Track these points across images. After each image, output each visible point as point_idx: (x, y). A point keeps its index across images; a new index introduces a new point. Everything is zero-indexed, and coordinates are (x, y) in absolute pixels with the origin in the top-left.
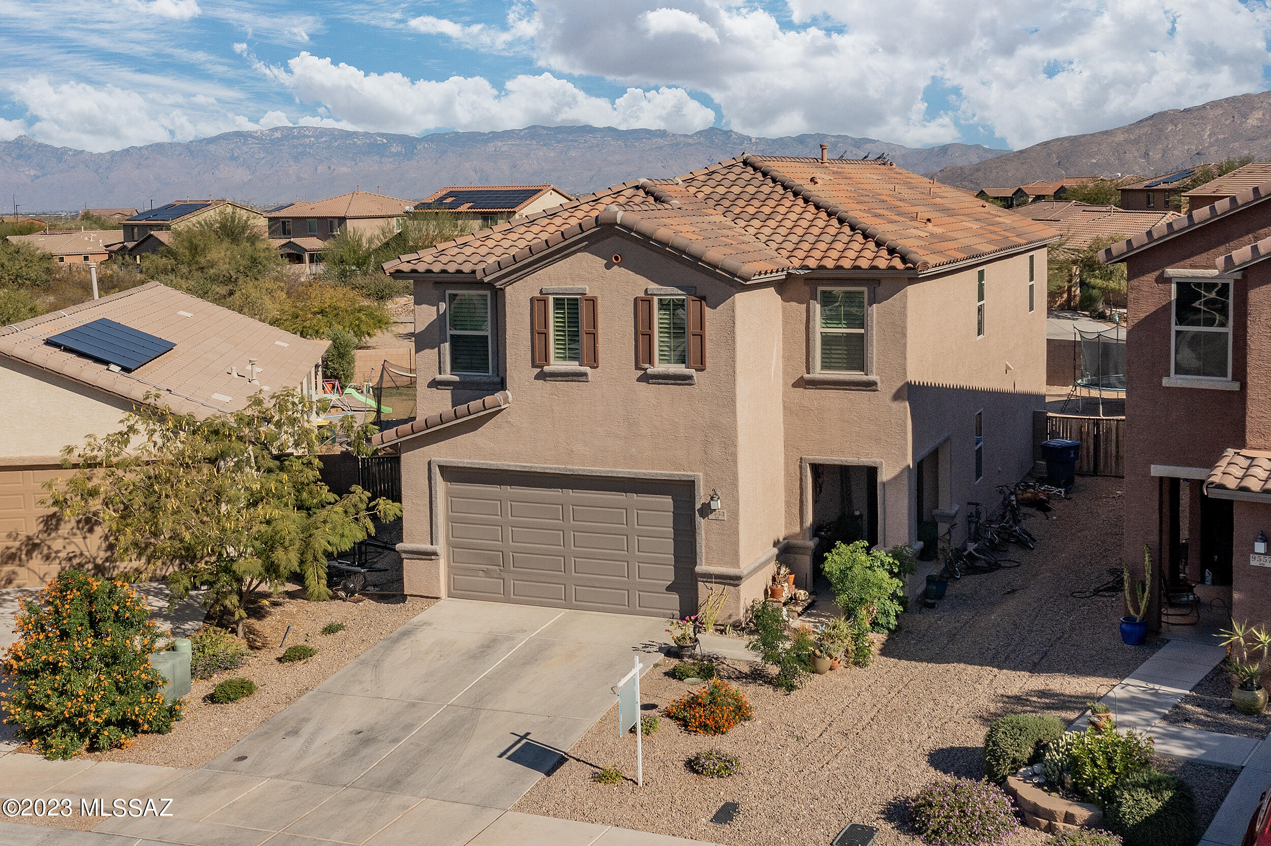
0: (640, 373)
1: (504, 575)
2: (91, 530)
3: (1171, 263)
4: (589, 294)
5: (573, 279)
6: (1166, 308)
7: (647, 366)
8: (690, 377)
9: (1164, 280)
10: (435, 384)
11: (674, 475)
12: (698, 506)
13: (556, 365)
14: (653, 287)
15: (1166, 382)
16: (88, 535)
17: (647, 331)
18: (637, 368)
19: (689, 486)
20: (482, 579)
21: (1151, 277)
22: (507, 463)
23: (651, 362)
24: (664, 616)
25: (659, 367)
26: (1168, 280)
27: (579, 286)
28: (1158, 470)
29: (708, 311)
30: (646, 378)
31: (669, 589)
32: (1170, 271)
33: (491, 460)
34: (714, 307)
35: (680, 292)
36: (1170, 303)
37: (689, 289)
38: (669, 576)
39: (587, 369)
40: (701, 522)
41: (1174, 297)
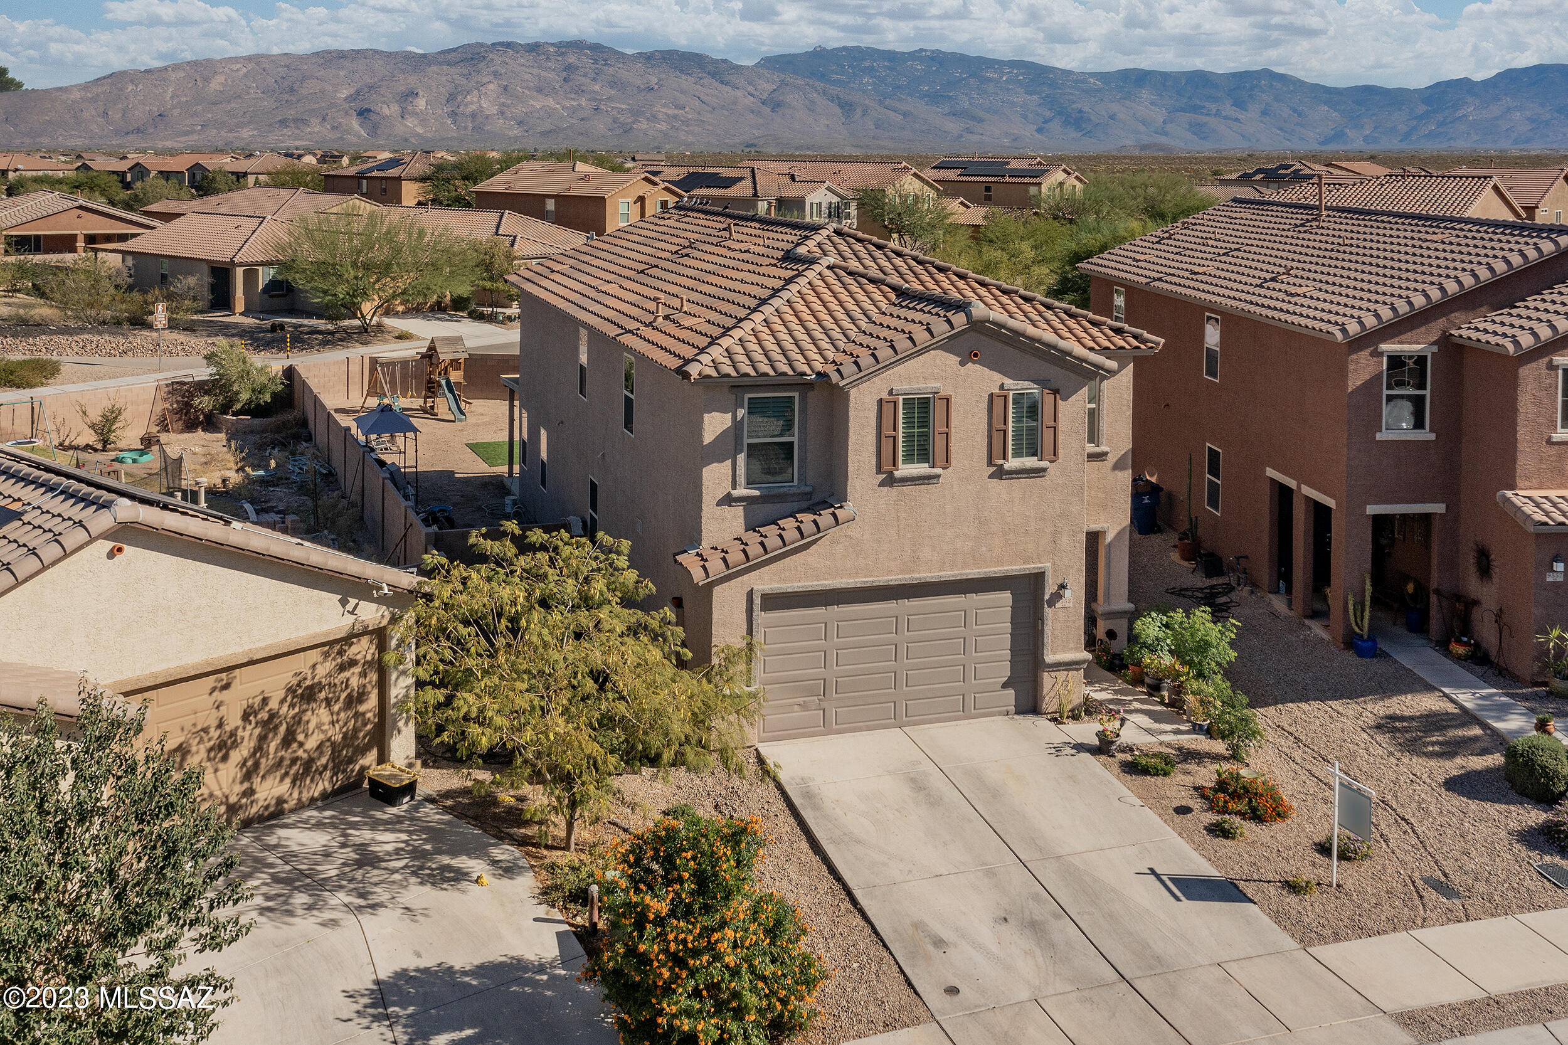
0: (992, 469)
1: (824, 704)
2: (225, 758)
3: (1383, 341)
4: (943, 393)
5: (925, 378)
6: (1378, 377)
7: (1001, 462)
8: (1044, 470)
9: (1378, 354)
10: (728, 500)
11: (1025, 569)
12: (1047, 597)
13: (904, 470)
14: (1008, 382)
15: (1379, 437)
16: (221, 766)
17: (1002, 427)
18: (990, 463)
19: (1038, 578)
20: (798, 714)
21: (1366, 353)
22: (844, 580)
23: (1005, 457)
24: (1000, 714)
25: (1013, 463)
26: (1381, 354)
27: (932, 385)
28: (1372, 510)
29: (1060, 402)
30: (1000, 473)
31: (1005, 686)
32: (1384, 347)
33: (825, 579)
34: (1065, 399)
35: (1032, 385)
36: (1382, 372)
37: (1043, 383)
38: (1004, 671)
39: (938, 471)
40: (1048, 611)
41: (1385, 367)
